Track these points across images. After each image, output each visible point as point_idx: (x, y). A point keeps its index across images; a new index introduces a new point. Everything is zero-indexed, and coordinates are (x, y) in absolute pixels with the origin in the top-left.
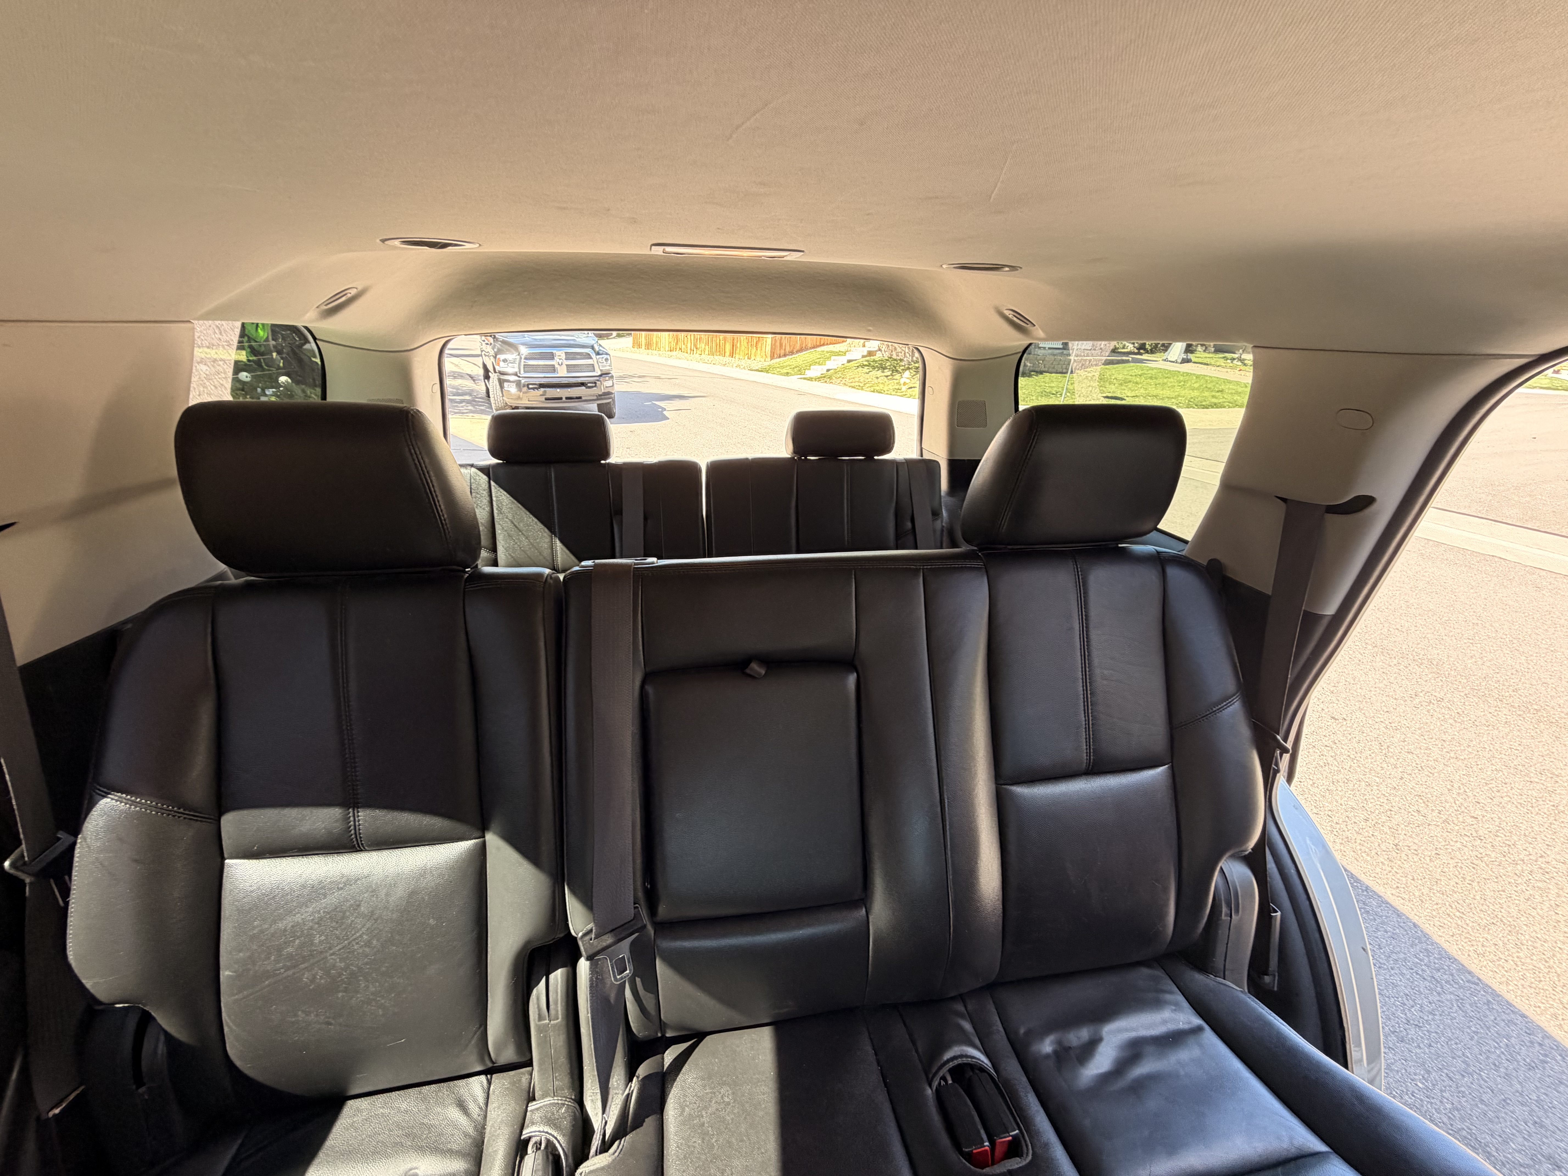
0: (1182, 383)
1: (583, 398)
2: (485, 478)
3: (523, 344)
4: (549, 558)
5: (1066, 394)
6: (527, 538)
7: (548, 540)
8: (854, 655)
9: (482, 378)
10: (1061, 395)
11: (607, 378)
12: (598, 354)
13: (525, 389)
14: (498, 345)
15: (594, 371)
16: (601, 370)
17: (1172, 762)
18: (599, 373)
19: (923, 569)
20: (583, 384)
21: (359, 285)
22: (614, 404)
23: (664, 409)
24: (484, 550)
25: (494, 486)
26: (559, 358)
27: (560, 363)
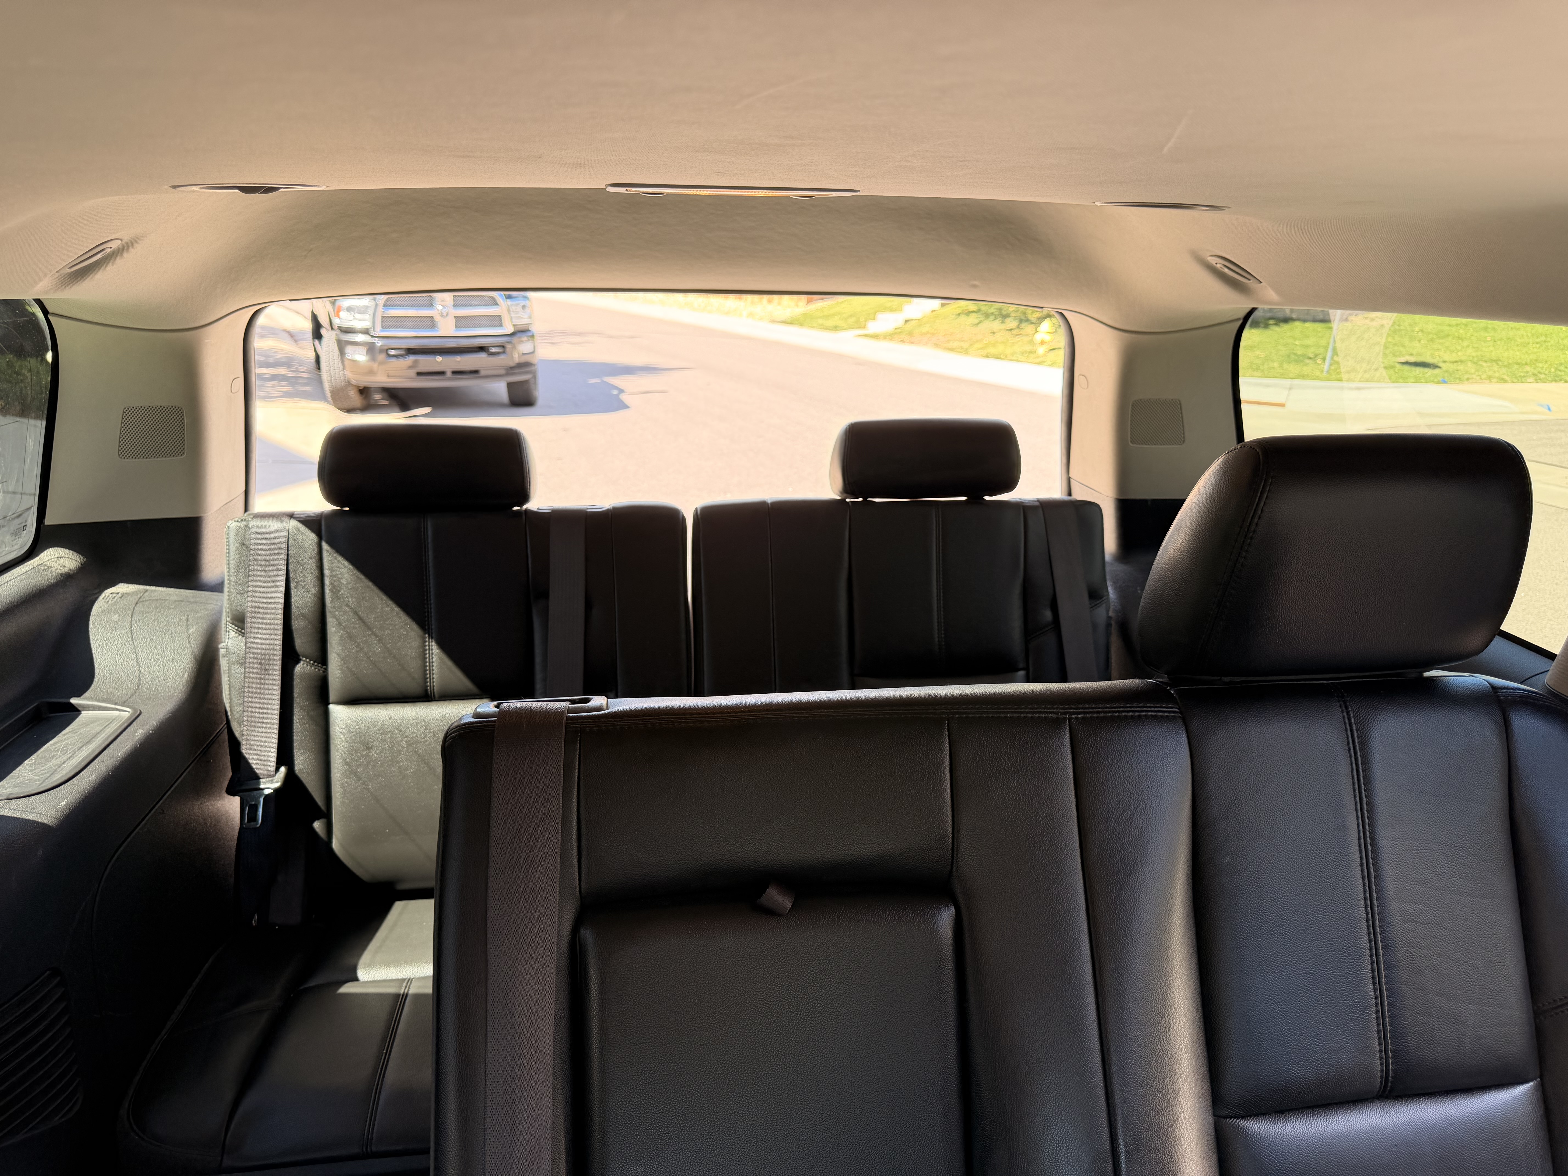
0: (1543, 338)
1: (483, 373)
2: (310, 538)
4: (418, 676)
5: (1332, 358)
6: (380, 640)
7: (416, 643)
8: (951, 871)
9: (310, 335)
10: (1324, 359)
11: (525, 339)
12: (509, 297)
13: (382, 357)
15: (501, 325)
16: (514, 326)
17: (1541, 1077)
18: (509, 329)
19: (1070, 720)
20: (482, 349)
21: (126, 235)
22: (535, 383)
23: (621, 391)
24: (305, 661)
25: (328, 551)
26: (442, 303)
27: (445, 314)
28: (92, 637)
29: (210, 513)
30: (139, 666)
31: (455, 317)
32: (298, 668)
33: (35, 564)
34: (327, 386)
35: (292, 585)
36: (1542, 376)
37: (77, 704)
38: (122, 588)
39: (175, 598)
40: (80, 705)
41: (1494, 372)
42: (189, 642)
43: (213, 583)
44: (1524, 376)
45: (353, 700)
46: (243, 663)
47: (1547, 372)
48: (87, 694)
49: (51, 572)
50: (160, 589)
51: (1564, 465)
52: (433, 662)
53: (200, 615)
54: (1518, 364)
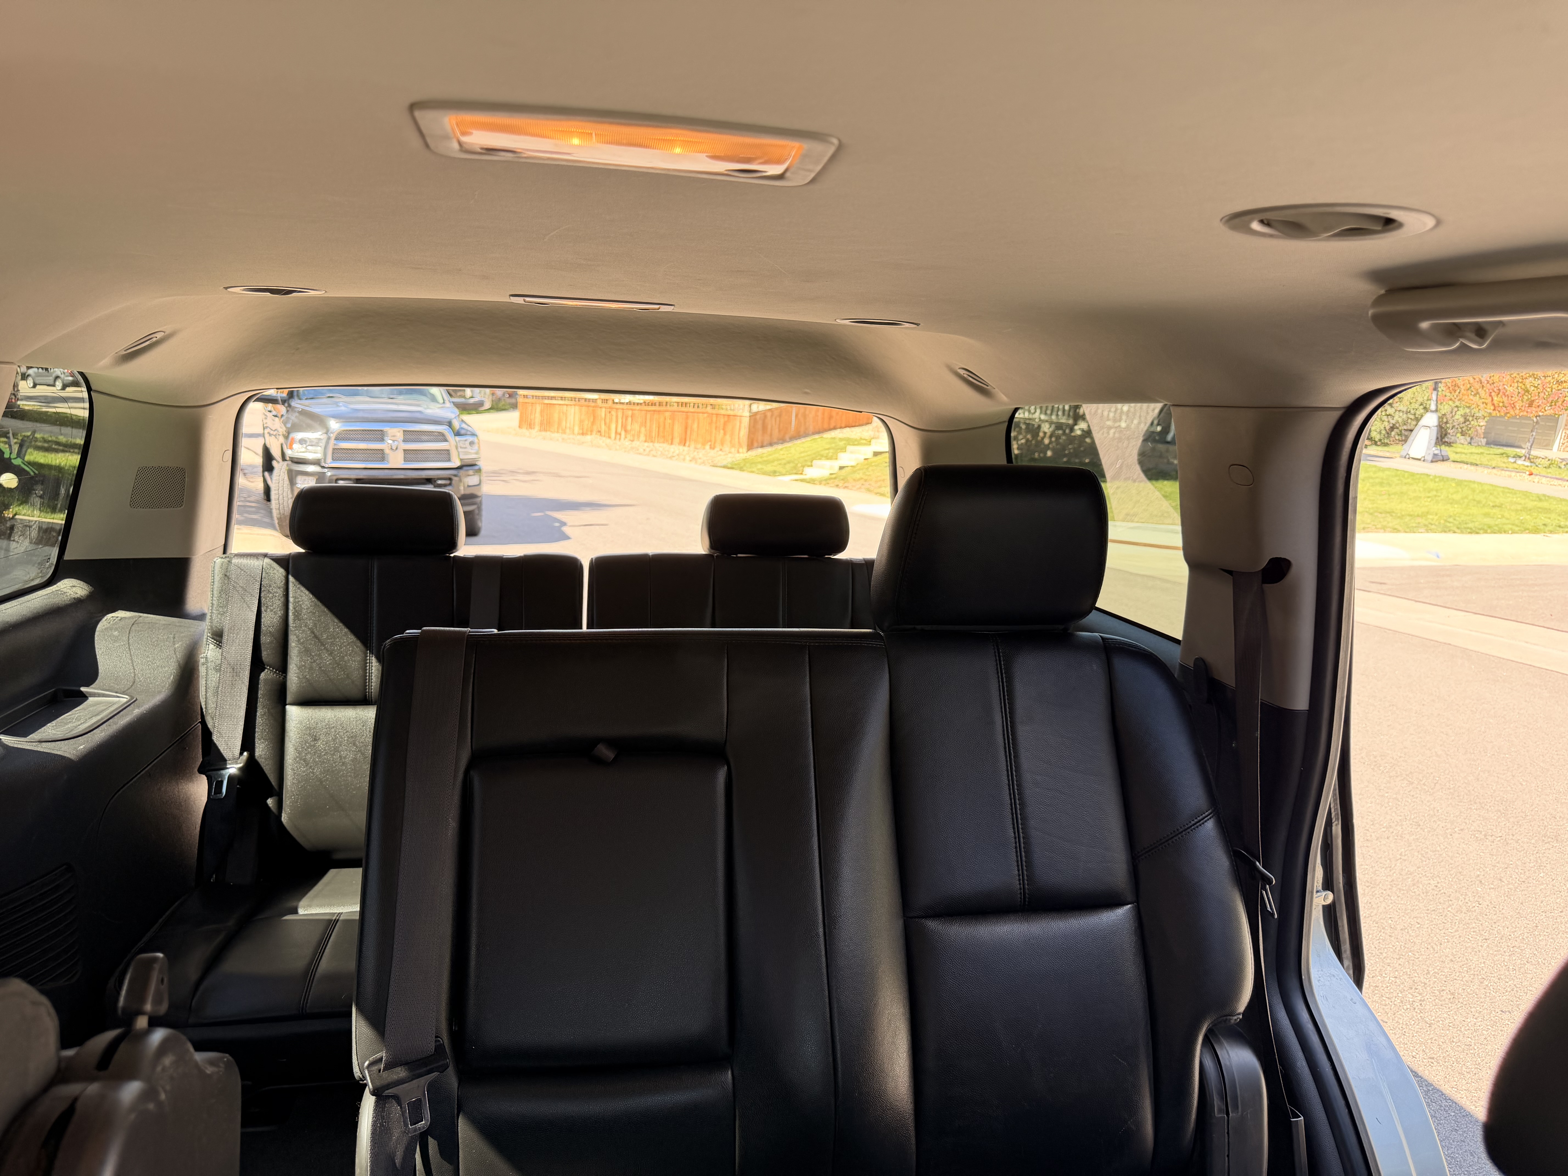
0: (1434, 493)
2: (280, 572)
3: (335, 417)
4: (359, 683)
6: (330, 654)
7: (359, 657)
8: (725, 742)
9: (260, 468)
11: (471, 472)
12: (458, 434)
14: (294, 417)
15: (449, 460)
16: (461, 460)
17: (1137, 902)
18: (458, 464)
19: (810, 646)
20: (428, 481)
21: (168, 329)
22: (479, 514)
23: (564, 524)
24: (269, 669)
25: (293, 583)
26: (393, 438)
27: (394, 448)
28: (96, 646)
29: (197, 556)
30: (134, 669)
31: (404, 450)
32: (263, 675)
33: (54, 590)
34: (275, 513)
35: (263, 609)
36: (1433, 527)
37: (86, 692)
38: (121, 614)
39: (164, 622)
40: (87, 692)
41: (1388, 522)
42: (175, 653)
43: (194, 614)
44: (1416, 527)
45: (306, 702)
46: (218, 669)
47: (1437, 524)
48: (92, 686)
49: (67, 596)
50: (152, 616)
51: (1447, 606)
52: (372, 673)
53: (184, 635)
54: (1410, 515)
